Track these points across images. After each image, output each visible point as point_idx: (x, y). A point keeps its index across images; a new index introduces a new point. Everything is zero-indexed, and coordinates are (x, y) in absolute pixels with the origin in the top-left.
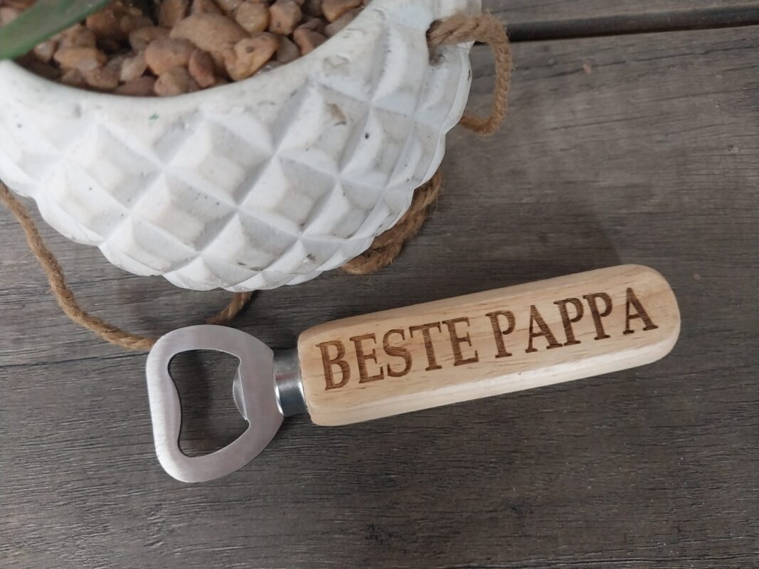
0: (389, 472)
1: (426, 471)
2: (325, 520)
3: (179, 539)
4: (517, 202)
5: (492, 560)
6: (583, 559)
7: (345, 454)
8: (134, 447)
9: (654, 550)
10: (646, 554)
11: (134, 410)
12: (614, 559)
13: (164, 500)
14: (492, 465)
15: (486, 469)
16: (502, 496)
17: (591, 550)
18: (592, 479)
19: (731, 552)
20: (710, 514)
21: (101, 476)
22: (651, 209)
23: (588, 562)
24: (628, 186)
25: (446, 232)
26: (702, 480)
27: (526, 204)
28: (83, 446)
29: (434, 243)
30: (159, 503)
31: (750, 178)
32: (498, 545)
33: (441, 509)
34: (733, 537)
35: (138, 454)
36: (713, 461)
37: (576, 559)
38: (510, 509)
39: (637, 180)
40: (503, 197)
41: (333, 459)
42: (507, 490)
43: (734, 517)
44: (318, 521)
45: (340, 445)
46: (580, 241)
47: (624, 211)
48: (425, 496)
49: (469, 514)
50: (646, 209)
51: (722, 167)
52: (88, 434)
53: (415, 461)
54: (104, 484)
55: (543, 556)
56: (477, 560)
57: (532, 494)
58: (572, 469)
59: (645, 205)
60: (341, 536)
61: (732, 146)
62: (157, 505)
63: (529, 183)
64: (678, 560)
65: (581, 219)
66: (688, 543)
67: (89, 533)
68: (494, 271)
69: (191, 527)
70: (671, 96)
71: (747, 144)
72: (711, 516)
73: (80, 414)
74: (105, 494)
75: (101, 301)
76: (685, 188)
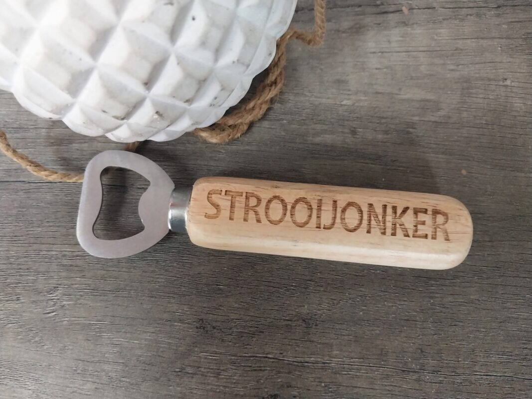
0: (219, 284)
1: (245, 286)
2: (169, 312)
3: (67, 312)
4: (338, 103)
5: (284, 354)
6: (349, 362)
7: (190, 268)
8: (44, 246)
9: (401, 362)
10: (395, 364)
11: (47, 220)
12: (371, 365)
13: (60, 285)
14: (292, 288)
15: (288, 290)
16: (297, 310)
17: (355, 357)
18: (363, 308)
19: (458, 371)
20: (446, 343)
21: (19, 263)
22: (437, 119)
23: (352, 365)
24: (422, 101)
25: (283, 120)
26: (445, 318)
27: (345, 105)
28: (9, 241)
29: (273, 127)
30: (57, 286)
31: (516, 104)
32: (289, 345)
33: (252, 314)
34: (461, 361)
35: (46, 251)
36: (454, 305)
37: (344, 362)
38: (301, 321)
39: (430, 96)
40: (328, 98)
41: (180, 270)
42: (301, 306)
43: (464, 347)
44: (165, 312)
45: (186, 261)
46: (380, 137)
47: (416, 118)
48: (242, 304)
49: (271, 320)
50: (433, 119)
51: (496, 94)
52: (14, 233)
53: (238, 278)
54: (20, 269)
55: (320, 357)
56: (273, 353)
57: (319, 312)
58: (350, 299)
59: (433, 116)
60: (179, 324)
61: (506, 80)
62: (55, 287)
63: (349, 90)
64: (418, 372)
65: (383, 121)
66: (427, 361)
67: (8, 301)
68: (314, 151)
69: (76, 305)
70: (466, 37)
71: (517, 78)
72: (447, 344)
73: (10, 219)
74: (21, 275)
75: (32, 142)
76: (465, 106)
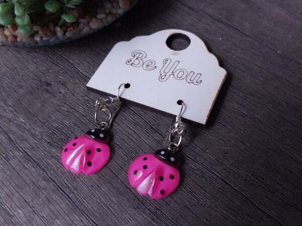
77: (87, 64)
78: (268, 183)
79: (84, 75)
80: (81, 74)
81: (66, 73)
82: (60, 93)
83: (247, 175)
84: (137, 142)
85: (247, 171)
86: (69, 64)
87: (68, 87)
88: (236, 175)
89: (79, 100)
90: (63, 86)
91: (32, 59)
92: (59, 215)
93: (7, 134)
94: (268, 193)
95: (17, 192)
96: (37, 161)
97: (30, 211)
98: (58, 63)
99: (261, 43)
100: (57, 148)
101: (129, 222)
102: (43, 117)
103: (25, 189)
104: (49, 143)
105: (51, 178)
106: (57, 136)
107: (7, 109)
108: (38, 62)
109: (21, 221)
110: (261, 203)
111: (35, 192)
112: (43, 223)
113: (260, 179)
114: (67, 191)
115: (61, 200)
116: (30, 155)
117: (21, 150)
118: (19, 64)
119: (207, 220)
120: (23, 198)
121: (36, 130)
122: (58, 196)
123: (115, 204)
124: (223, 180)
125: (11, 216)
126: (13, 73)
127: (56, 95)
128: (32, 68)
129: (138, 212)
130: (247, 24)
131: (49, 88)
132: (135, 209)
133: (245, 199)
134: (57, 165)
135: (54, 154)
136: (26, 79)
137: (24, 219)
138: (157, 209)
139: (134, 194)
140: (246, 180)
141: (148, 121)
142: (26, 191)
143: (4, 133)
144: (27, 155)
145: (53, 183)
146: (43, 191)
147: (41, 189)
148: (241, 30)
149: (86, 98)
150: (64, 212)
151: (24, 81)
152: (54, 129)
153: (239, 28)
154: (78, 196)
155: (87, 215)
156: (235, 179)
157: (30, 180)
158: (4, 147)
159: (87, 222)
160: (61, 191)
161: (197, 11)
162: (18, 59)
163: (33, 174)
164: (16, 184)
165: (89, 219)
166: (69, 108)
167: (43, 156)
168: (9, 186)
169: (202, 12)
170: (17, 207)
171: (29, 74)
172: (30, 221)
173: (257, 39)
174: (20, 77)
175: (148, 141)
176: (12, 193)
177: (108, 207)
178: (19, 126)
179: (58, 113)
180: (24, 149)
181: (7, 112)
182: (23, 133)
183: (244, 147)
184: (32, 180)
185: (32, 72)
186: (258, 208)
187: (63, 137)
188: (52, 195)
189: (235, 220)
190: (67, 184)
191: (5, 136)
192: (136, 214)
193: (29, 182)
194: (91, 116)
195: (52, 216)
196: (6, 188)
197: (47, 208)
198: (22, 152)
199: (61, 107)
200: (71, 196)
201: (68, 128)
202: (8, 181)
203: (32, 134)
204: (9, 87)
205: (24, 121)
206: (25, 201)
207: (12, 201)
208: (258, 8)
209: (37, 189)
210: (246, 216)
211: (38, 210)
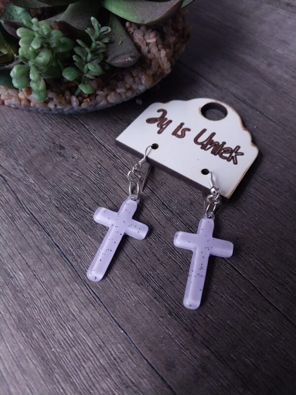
77: (103, 131)
78: (278, 274)
79: (99, 142)
80: (96, 141)
81: (81, 138)
82: (73, 158)
83: (257, 263)
84: (146, 217)
85: (257, 260)
86: (85, 129)
87: (82, 153)
88: (246, 262)
89: (92, 167)
90: (75, 151)
91: (48, 120)
92: (60, 282)
93: (15, 194)
94: (276, 284)
95: (20, 254)
96: (43, 224)
97: (31, 275)
98: (74, 127)
99: (284, 129)
100: (65, 214)
101: (131, 297)
102: (53, 181)
103: (28, 251)
104: (57, 207)
105: (55, 243)
106: (66, 201)
107: (18, 168)
108: (53, 123)
109: (21, 284)
110: (269, 294)
111: (38, 256)
112: (42, 289)
113: (270, 269)
114: (70, 258)
115: (63, 267)
116: (36, 217)
117: (28, 211)
118: (34, 124)
119: (212, 305)
120: (25, 261)
121: (45, 193)
122: (61, 262)
123: (118, 277)
124: (232, 266)
125: (11, 277)
126: (27, 132)
127: (69, 160)
128: (47, 129)
129: (141, 288)
130: (271, 108)
131: (62, 151)
132: (139, 285)
133: (252, 288)
134: (64, 231)
135: (61, 219)
136: (40, 140)
137: (24, 283)
138: (161, 288)
139: (138, 270)
140: (255, 268)
141: (160, 196)
142: (29, 254)
143: (12, 192)
144: (33, 218)
145: (57, 248)
146: (46, 256)
147: (44, 254)
148: (265, 114)
149: (99, 166)
150: (66, 280)
151: (38, 141)
152: (63, 193)
153: (262, 111)
154: (81, 265)
155: (88, 285)
156: (245, 266)
157: (34, 243)
158: (11, 207)
159: (87, 293)
160: (64, 258)
161: (221, 89)
162: (34, 119)
163: (37, 237)
164: (19, 246)
165: (90, 290)
166: (81, 174)
167: (50, 219)
168: (12, 246)
169: (226, 91)
170: (18, 269)
171: (44, 135)
172: (29, 285)
173: (281, 125)
174: (34, 137)
175: (157, 217)
176: (14, 255)
177: (111, 280)
178: (28, 187)
179: (69, 177)
180: (31, 211)
181: (17, 172)
182: (32, 194)
183: (257, 234)
184: (36, 243)
185: (46, 133)
186: (265, 299)
187: (71, 202)
188: (55, 261)
189: (240, 308)
190: (71, 252)
191: (12, 196)
192: (139, 291)
193: (32, 245)
194: (102, 185)
195: (53, 282)
196: (9, 248)
197: (48, 274)
198: (28, 214)
199: (72, 172)
200: (74, 264)
201: (77, 194)
202: (12, 242)
203: (40, 196)
204: (21, 146)
205: (33, 182)
206: (27, 263)
207: (14, 262)
208: (285, 93)
209: (40, 253)
210: (252, 306)
211: (39, 275)
